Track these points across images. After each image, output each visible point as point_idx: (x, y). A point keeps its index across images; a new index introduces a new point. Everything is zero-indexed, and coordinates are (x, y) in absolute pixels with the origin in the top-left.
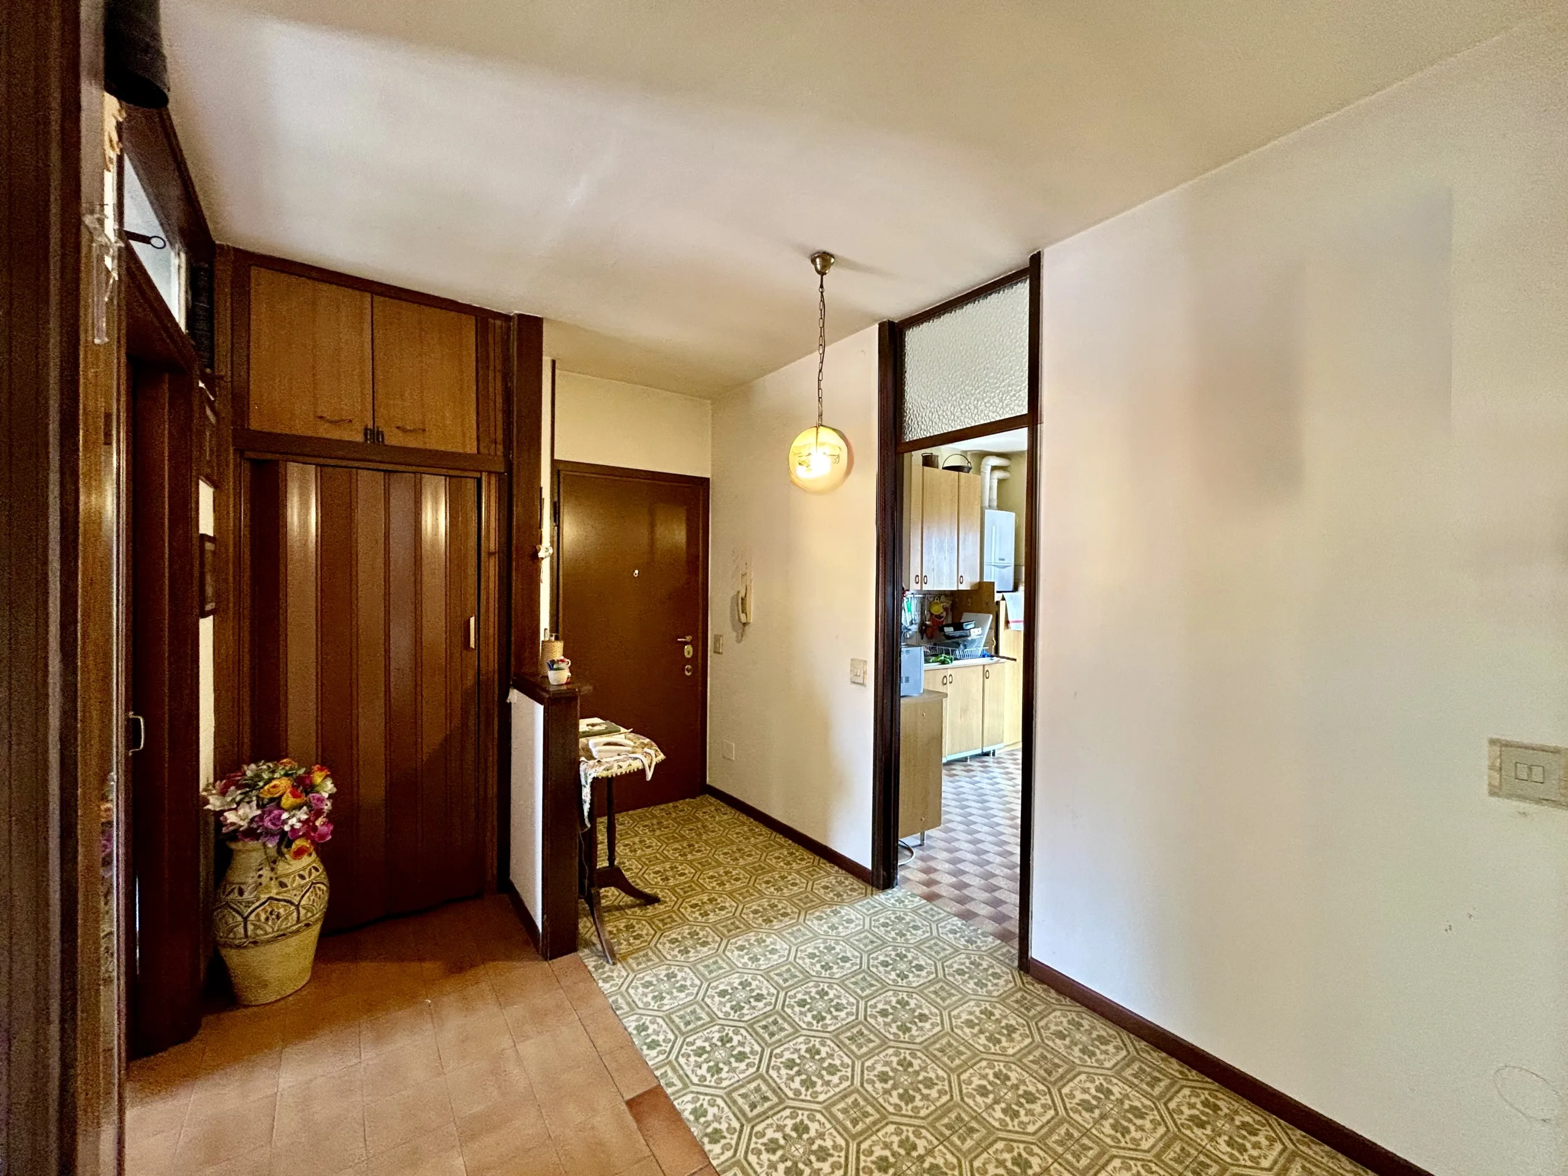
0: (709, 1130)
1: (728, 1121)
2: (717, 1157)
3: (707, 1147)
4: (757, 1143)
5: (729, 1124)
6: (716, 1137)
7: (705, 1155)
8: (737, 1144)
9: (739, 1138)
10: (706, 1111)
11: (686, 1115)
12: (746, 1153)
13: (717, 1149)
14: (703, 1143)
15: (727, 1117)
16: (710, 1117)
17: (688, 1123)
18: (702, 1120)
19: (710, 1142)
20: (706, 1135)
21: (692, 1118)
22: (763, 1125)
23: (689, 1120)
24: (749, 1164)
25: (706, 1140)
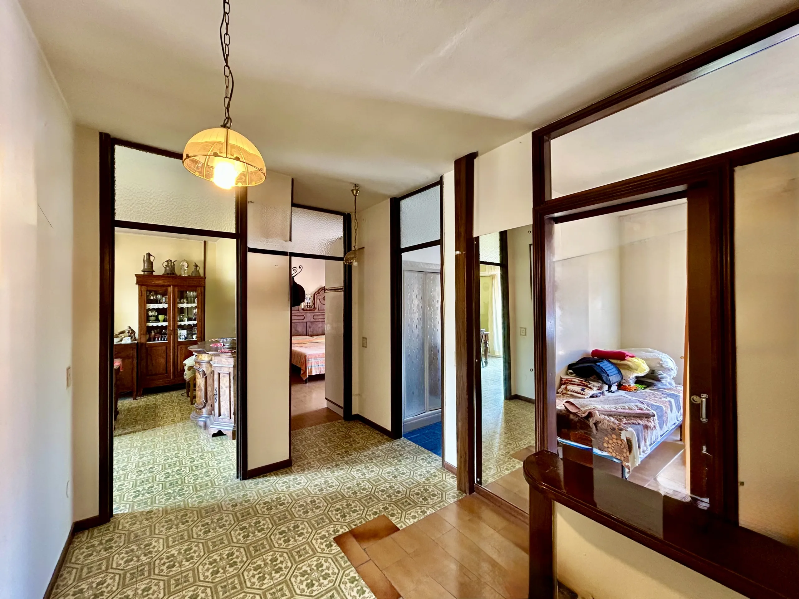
0: (356, 582)
1: (346, 588)
2: (352, 571)
3: (356, 575)
4: (333, 578)
5: (345, 586)
6: (353, 580)
7: (358, 572)
8: (342, 576)
9: (341, 579)
10: (357, 593)
11: (368, 590)
12: (339, 573)
13: (352, 574)
14: (358, 576)
15: (346, 590)
16: (355, 589)
17: (366, 585)
18: (359, 588)
19: (355, 577)
20: (357, 580)
21: (365, 589)
22: (328, 586)
23: (366, 587)
24: (338, 568)
25: (357, 578)
